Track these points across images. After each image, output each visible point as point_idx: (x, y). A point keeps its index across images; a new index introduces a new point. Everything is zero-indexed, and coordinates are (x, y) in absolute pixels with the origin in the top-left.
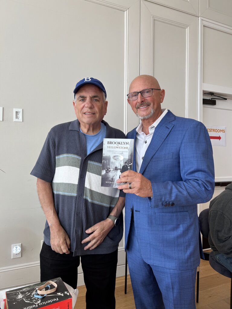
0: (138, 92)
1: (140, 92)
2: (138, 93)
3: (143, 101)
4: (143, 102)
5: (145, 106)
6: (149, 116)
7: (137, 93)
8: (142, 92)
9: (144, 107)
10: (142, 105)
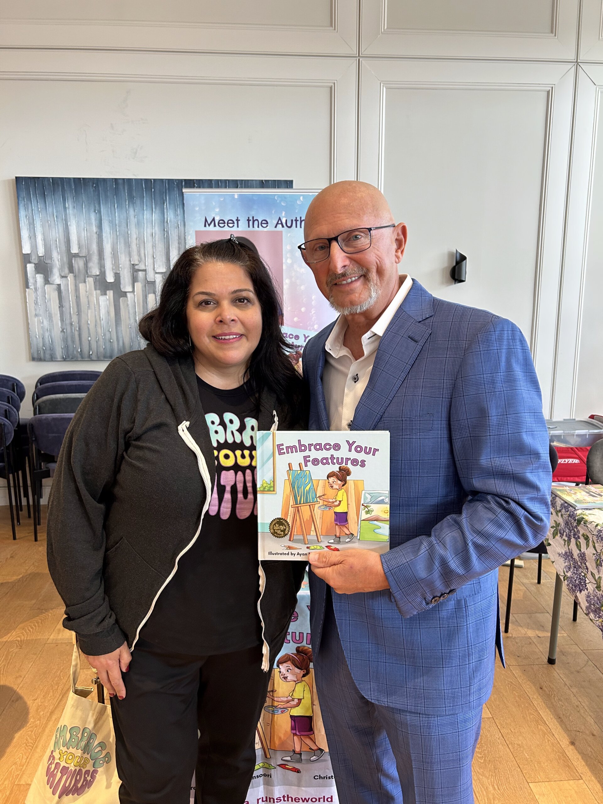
0: (328, 239)
1: (336, 239)
2: (330, 241)
5: (351, 278)
6: (365, 307)
8: (339, 239)
9: (349, 281)
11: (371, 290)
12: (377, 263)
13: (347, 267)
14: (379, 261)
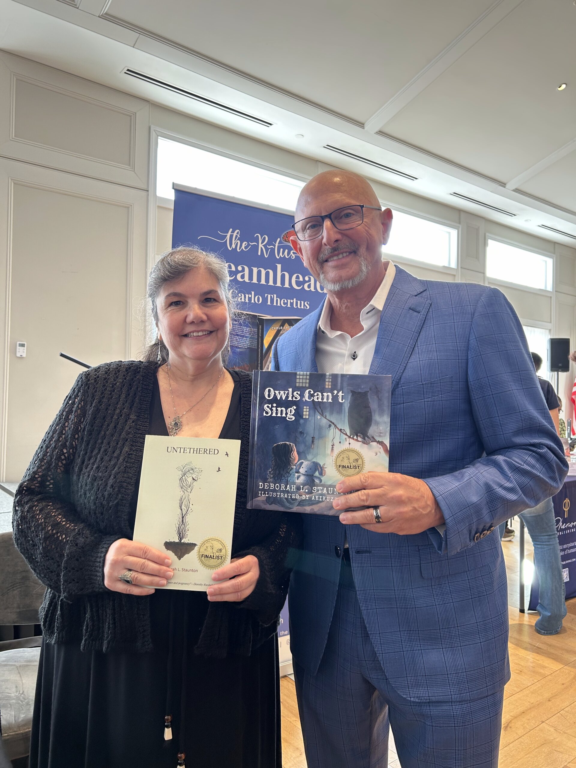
0: (321, 217)
1: (329, 216)
2: (323, 218)
3: (337, 241)
4: (336, 244)
5: (342, 253)
6: (357, 281)
7: (320, 219)
8: (332, 216)
9: (341, 256)
10: (336, 252)
11: (361, 264)
12: (367, 240)
13: (339, 242)
14: (370, 238)
